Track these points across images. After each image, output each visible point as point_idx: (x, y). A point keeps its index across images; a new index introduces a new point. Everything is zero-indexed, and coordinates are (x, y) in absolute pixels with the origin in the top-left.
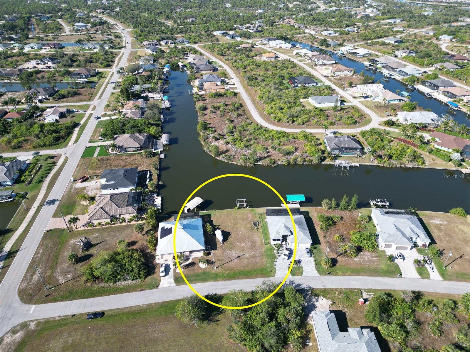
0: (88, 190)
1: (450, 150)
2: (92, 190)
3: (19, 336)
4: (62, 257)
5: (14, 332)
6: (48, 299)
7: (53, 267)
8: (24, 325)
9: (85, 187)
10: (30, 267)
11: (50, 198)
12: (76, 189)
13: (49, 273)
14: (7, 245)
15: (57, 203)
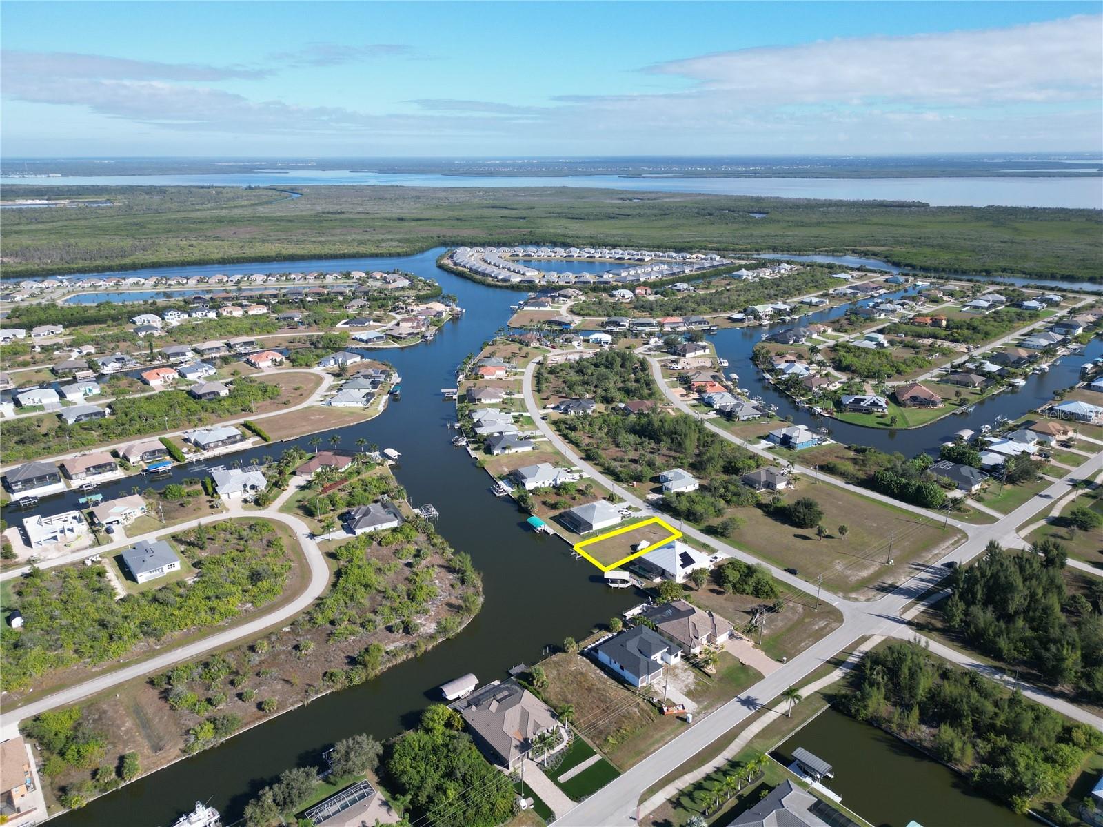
0: (686, 686)
1: (350, 464)
2: (684, 681)
3: (853, 595)
4: (786, 624)
5: (856, 600)
6: (820, 603)
7: (800, 622)
8: (848, 598)
9: (685, 695)
10: (823, 637)
11: (747, 712)
12: (698, 702)
13: (807, 620)
14: (837, 678)
15: (743, 696)
